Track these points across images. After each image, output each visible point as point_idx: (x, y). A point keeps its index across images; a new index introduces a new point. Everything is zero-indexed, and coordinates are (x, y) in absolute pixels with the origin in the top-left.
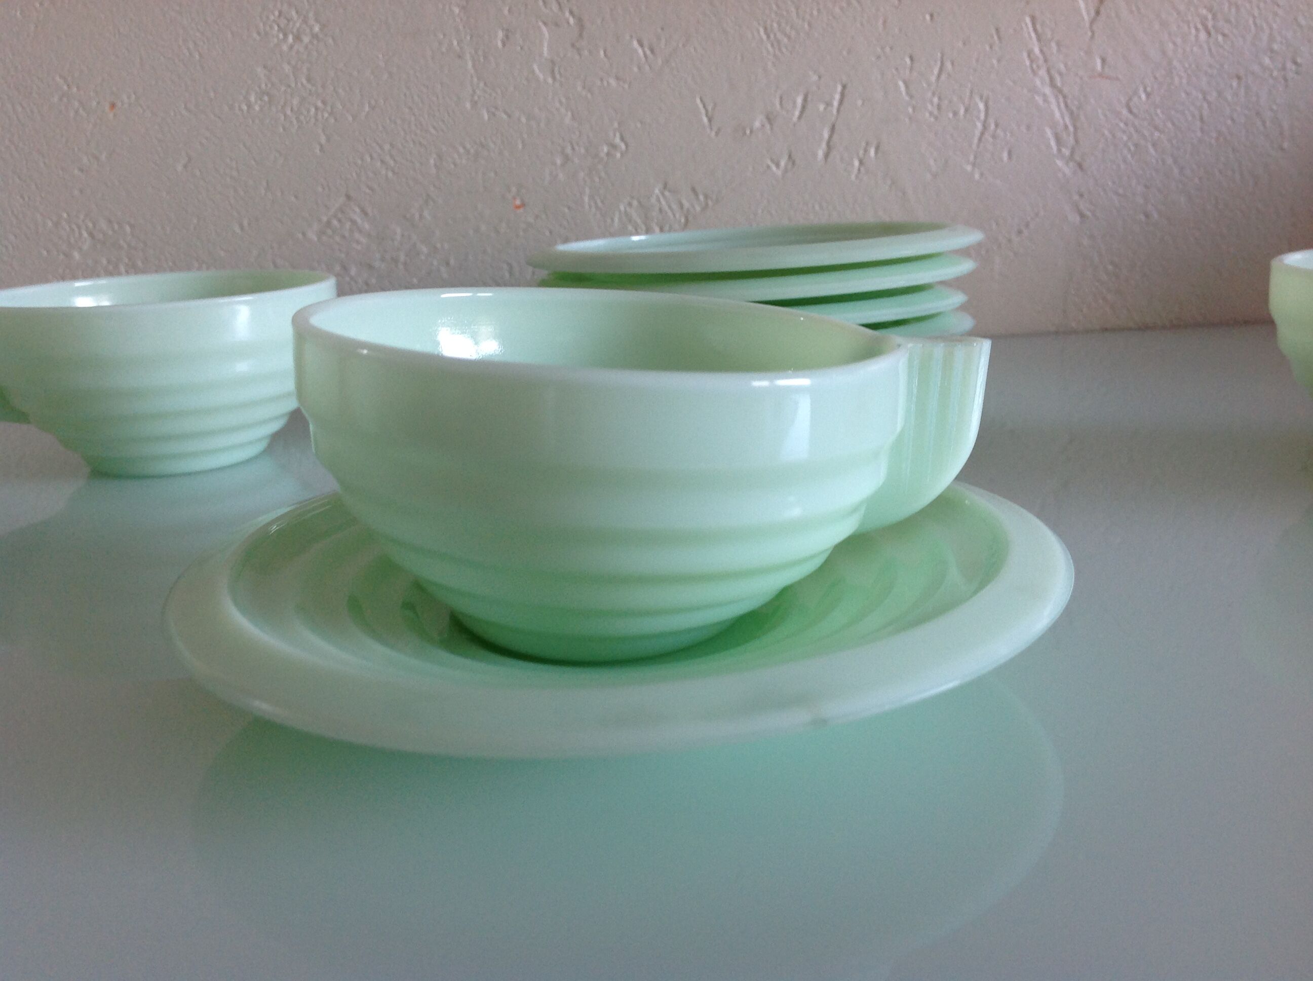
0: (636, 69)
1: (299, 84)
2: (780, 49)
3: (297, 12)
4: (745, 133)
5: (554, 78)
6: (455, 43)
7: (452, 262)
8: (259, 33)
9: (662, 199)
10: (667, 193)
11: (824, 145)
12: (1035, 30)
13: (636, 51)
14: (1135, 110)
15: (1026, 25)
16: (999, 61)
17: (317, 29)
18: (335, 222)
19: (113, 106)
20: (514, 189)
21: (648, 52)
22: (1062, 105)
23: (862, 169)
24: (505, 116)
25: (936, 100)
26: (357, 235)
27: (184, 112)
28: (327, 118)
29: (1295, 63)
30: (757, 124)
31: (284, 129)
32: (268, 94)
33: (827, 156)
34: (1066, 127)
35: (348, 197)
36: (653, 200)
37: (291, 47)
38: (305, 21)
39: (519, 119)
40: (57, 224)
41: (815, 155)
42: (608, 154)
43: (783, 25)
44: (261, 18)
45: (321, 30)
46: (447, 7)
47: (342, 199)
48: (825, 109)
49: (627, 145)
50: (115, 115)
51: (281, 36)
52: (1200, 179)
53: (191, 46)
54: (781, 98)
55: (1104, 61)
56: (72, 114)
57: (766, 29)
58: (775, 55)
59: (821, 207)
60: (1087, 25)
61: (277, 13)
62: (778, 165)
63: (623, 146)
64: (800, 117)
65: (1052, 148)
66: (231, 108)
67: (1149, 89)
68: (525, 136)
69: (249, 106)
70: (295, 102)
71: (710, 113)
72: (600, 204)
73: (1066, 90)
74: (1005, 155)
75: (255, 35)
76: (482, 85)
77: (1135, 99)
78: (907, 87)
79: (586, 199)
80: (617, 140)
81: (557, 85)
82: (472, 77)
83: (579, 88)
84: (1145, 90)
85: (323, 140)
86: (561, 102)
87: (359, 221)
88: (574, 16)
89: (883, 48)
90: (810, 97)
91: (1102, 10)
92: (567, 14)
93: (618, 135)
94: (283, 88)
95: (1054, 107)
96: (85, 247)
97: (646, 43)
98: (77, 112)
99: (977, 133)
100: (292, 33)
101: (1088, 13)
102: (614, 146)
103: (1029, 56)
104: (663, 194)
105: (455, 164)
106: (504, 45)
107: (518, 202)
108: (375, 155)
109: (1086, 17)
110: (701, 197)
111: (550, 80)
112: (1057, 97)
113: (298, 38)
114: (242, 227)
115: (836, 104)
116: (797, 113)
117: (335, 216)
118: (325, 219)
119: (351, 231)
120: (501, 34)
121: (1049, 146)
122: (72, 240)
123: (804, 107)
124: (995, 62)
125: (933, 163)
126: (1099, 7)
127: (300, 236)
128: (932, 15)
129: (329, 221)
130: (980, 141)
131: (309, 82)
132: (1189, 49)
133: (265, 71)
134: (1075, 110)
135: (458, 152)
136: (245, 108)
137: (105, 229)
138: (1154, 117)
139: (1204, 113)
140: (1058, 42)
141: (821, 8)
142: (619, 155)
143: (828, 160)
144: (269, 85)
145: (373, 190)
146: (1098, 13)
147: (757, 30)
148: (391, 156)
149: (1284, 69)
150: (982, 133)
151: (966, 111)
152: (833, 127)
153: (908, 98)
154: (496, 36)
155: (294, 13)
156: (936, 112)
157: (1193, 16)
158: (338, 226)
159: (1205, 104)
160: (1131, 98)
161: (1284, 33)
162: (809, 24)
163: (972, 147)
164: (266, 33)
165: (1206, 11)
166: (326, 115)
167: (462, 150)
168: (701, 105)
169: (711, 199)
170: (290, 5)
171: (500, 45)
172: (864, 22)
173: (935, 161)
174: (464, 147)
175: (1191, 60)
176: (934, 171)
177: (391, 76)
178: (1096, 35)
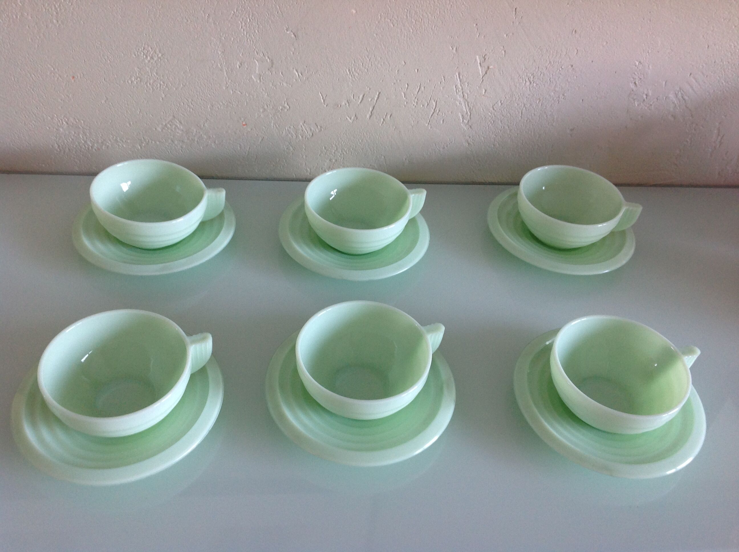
0: (295, 80)
1: (153, 75)
2: (354, 78)
3: (151, 48)
4: (338, 106)
5: (260, 81)
6: (219, 65)
7: (217, 142)
8: (135, 55)
9: (303, 126)
10: (305, 124)
11: (370, 113)
12: (459, 78)
13: (295, 74)
14: (495, 109)
15: (456, 76)
16: (443, 88)
17: (160, 55)
18: (169, 126)
19: (73, 77)
20: (243, 119)
21: (300, 75)
22: (467, 105)
23: (384, 122)
24: (240, 93)
25: (416, 100)
26: (177, 130)
27: (104, 81)
29: (563, 95)
30: (343, 103)
31: (147, 91)
32: (140, 78)
34: (467, 113)
35: (174, 117)
36: (300, 127)
37: (149, 61)
38: (155, 52)
39: (245, 95)
40: (52, 119)
41: (366, 116)
42: (281, 109)
43: (356, 69)
44: (136, 49)
45: (162, 56)
46: (216, 51)
47: (172, 117)
48: (371, 100)
50: (74, 81)
51: (145, 57)
52: (517, 134)
53: (106, 57)
54: (353, 95)
55: (486, 90)
56: (56, 79)
57: (349, 70)
58: (352, 80)
59: (366, 134)
60: (481, 77)
61: (143, 48)
62: (350, 119)
63: (288, 107)
64: (361, 102)
65: (461, 120)
66: (124, 81)
67: (502, 102)
68: (248, 101)
69: (132, 82)
70: (151, 81)
71: (324, 98)
72: (277, 126)
73: (468, 100)
74: (441, 122)
75: (134, 56)
76: (230, 81)
77: (496, 105)
78: (405, 95)
79: (272, 124)
80: (286, 105)
81: (261, 83)
82: (226, 78)
83: (271, 85)
85: (163, 96)
86: (263, 90)
87: (178, 125)
88: (269, 59)
89: (396, 81)
90: (365, 95)
91: (488, 72)
92: (267, 58)
93: (286, 103)
94: (146, 76)
95: (463, 106)
96: (65, 127)
97: (299, 71)
98: (58, 78)
99: (431, 113)
100: (150, 56)
101: (482, 72)
102: (285, 107)
103: (456, 87)
105: (218, 108)
106: (240, 67)
107: (244, 123)
108: (185, 103)
109: (481, 75)
110: (319, 127)
111: (259, 81)
112: (465, 103)
113: (152, 58)
114: (130, 124)
115: (376, 99)
116: (360, 101)
117: (168, 123)
118: (164, 124)
119: (175, 128)
120: (238, 63)
121: (459, 119)
122: (59, 125)
123: (363, 99)
124: (442, 88)
125: (412, 122)
126: (487, 71)
127: (154, 129)
128: (418, 70)
129: (166, 125)
130: (432, 115)
131: (157, 74)
132: (521, 88)
133: (138, 69)
134: (472, 107)
135: (219, 104)
136: (130, 82)
137: (72, 121)
138: (503, 111)
139: (523, 111)
140: (468, 83)
141: (373, 64)
142: (286, 110)
143: (371, 118)
144: (140, 74)
145: (184, 115)
146: (486, 73)
147: (346, 70)
148: (192, 104)
149: (559, 97)
150: (433, 113)
151: (428, 105)
152: (374, 106)
153: (405, 99)
154: (236, 64)
155: (150, 49)
156: (416, 104)
157: (525, 76)
158: (170, 127)
159: (524, 108)
160: (494, 105)
161: (561, 84)
162: (367, 69)
163: (429, 117)
164: (138, 55)
165: (530, 75)
166: (164, 87)
167: (221, 104)
168: (321, 95)
169: (323, 128)
170: (148, 46)
171: (238, 67)
172: (390, 70)
173: (414, 121)
174: (222, 103)
175: (521, 92)
176: (413, 125)
177: (192, 75)
178: (484, 81)
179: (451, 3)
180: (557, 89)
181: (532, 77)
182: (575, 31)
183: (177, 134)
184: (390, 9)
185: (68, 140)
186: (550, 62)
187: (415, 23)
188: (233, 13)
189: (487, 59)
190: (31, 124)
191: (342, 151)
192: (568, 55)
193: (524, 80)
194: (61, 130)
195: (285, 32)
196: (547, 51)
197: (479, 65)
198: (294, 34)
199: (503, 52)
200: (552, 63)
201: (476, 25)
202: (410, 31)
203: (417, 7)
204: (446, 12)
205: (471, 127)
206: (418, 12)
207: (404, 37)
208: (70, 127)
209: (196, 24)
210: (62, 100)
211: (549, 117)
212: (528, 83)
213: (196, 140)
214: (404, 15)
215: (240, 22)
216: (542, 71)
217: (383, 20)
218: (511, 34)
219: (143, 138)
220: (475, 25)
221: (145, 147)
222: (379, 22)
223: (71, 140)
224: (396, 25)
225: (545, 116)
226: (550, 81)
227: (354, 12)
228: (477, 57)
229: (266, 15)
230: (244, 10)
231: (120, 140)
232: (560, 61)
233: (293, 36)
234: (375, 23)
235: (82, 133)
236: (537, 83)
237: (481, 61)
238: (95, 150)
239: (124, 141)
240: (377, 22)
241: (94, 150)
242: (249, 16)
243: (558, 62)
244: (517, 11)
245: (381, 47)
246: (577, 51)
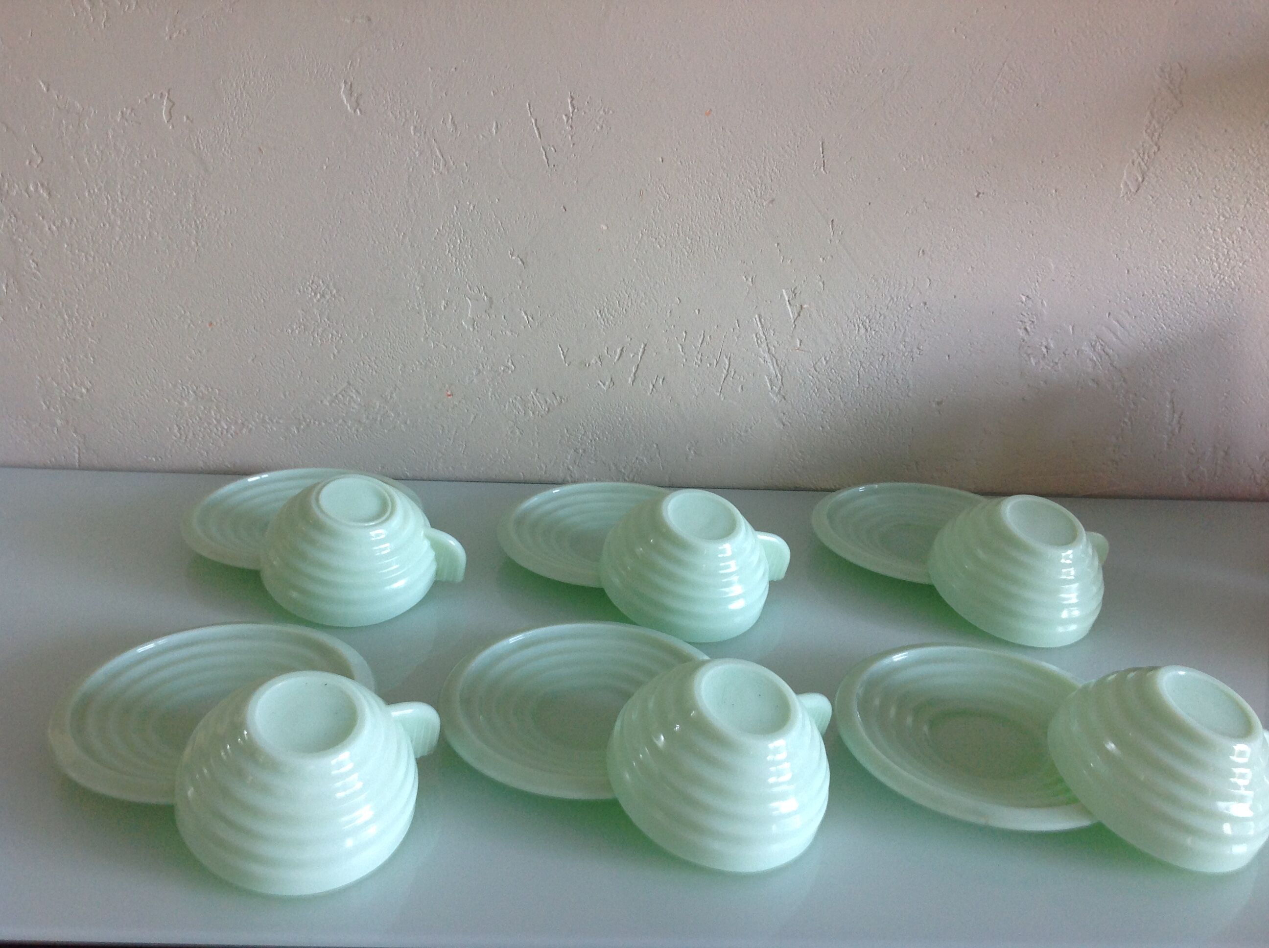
0: (523, 327)
1: (323, 321)
2: (608, 323)
3: (323, 282)
4: (585, 365)
5: (474, 328)
6: (416, 305)
7: (408, 422)
8: (300, 291)
10: (537, 394)
11: (632, 375)
12: (761, 322)
13: (524, 318)
14: (818, 369)
15: (756, 320)
16: (738, 338)
17: (335, 292)
18: (340, 396)
19: (211, 324)
20: (447, 386)
21: (531, 319)
22: (775, 363)
23: (654, 389)
24: (444, 347)
25: (699, 356)
26: (352, 404)
27: (253, 330)
28: (338, 341)
29: (919, 348)
30: (593, 361)
31: (312, 344)
32: (304, 325)
33: (633, 381)
34: (777, 376)
35: (349, 383)
36: (529, 397)
37: (319, 301)
38: (328, 287)
39: (452, 349)
40: (175, 386)
41: (627, 381)
42: (503, 371)
43: (611, 310)
44: (302, 284)
45: (337, 292)
46: (413, 285)
47: (346, 384)
48: (633, 357)
49: (515, 367)
50: (212, 330)
51: (313, 294)
52: (856, 410)
53: (259, 296)
54: (607, 348)
55: (801, 341)
56: (186, 327)
57: (600, 312)
58: (605, 325)
59: (629, 408)
60: (793, 321)
61: (311, 282)
62: (604, 384)
63: (513, 367)
64: (618, 360)
66: (282, 330)
67: (828, 359)
68: (455, 358)
69: (293, 331)
70: (320, 330)
71: (565, 354)
72: (497, 396)
73: (777, 356)
74: (740, 390)
75: (298, 293)
76: (431, 329)
77: (819, 363)
78: (682, 348)
79: (490, 394)
80: (510, 364)
81: (476, 332)
82: (425, 324)
83: (489, 335)
84: (825, 359)
85: (336, 352)
86: (477, 341)
87: (355, 397)
88: (487, 296)
89: (669, 326)
90: (625, 349)
91: (801, 314)
92: (483, 295)
93: (510, 361)
94: (313, 322)
95: (770, 365)
96: (191, 399)
97: (528, 313)
98: (189, 325)
99: (724, 376)
100: (320, 293)
101: (793, 314)
102: (508, 367)
103: (756, 336)
104: (535, 395)
105: (413, 371)
106: (445, 308)
107: (449, 393)
108: (366, 362)
109: (792, 318)
110: (558, 398)
111: (471, 329)
112: (772, 360)
113: (323, 296)
114: (285, 395)
115: (640, 354)
116: (617, 357)
117: (340, 393)
118: (334, 394)
119: (349, 401)
120: (443, 303)
121: (765, 386)
122: (184, 396)
123: (621, 354)
124: (736, 338)
125: (696, 390)
126: (800, 312)
127: (320, 402)
128: (699, 310)
129: (336, 396)
130: (725, 379)
131: (328, 320)
132: (853, 338)
133: (303, 312)
134: (782, 367)
135: (415, 364)
136: (290, 331)
137: (203, 390)
138: (830, 374)
139: (861, 373)
140: (774, 330)
141: (634, 302)
142: (510, 372)
143: (634, 384)
144: (305, 320)
145: (363, 380)
146: (799, 315)
147: (595, 312)
148: (375, 363)
149: (912, 351)
150: (727, 376)
151: (718, 362)
152: (638, 365)
153: (682, 354)
154: (440, 304)
155: (321, 282)
156: (699, 363)
157: (857, 320)
158: (342, 398)
159: (862, 369)
160: (816, 363)
161: (913, 332)
162: (626, 310)
163: (720, 383)
164: (304, 291)
165: (865, 318)
166: (338, 338)
167: (417, 363)
168: (560, 349)
169: (564, 399)
170: (319, 277)
171: (443, 309)
172: (659, 311)
173: (698, 389)
174: (419, 362)
175: (854, 344)
176: (697, 394)
177: (377, 320)
178: (797, 327)
179: (740, 214)
180: (907, 339)
181: (868, 321)
182: (923, 251)
183: (352, 410)
184: (654, 223)
185: (194, 421)
186: (892, 298)
187: (691, 243)
188: (437, 230)
189: (797, 295)
190: (143, 393)
191: (592, 436)
192: (918, 288)
193: (856, 325)
194: (186, 403)
195: (509, 257)
196: (885, 281)
197: (788, 303)
198: (521, 260)
199: (821, 283)
200: (895, 299)
201: (778, 244)
202: (684, 254)
203: (692, 220)
204: (733, 226)
205: (784, 398)
206: (694, 226)
207: (677, 262)
208: (199, 399)
209: (386, 247)
210: (191, 358)
211: (900, 382)
212: (863, 331)
213: (379, 419)
214: (675, 231)
215: (447, 244)
216: (881, 313)
217: (645, 238)
218: (829, 257)
219: (303, 416)
220: (776, 245)
221: (303, 431)
222: (640, 242)
223: (198, 418)
224: (664, 246)
225: (895, 381)
226: (896, 327)
227: (605, 228)
228: (784, 291)
229: (483, 234)
230: (452, 226)
231: (270, 419)
232: (906, 297)
233: (520, 263)
234: (635, 244)
235: (215, 408)
236: (877, 330)
237: (789, 297)
238: (232, 435)
239: (275, 421)
240: (637, 242)
241: (229, 435)
242: (459, 235)
243: (904, 297)
244: (834, 224)
245: (645, 276)
246: (930, 280)
